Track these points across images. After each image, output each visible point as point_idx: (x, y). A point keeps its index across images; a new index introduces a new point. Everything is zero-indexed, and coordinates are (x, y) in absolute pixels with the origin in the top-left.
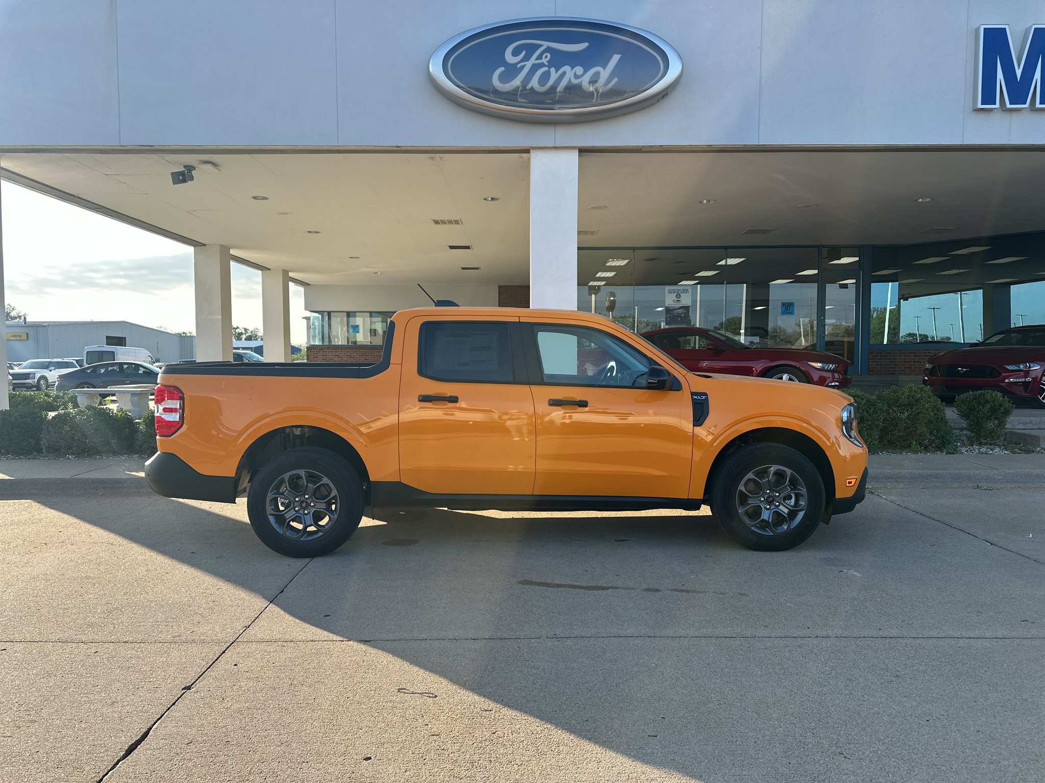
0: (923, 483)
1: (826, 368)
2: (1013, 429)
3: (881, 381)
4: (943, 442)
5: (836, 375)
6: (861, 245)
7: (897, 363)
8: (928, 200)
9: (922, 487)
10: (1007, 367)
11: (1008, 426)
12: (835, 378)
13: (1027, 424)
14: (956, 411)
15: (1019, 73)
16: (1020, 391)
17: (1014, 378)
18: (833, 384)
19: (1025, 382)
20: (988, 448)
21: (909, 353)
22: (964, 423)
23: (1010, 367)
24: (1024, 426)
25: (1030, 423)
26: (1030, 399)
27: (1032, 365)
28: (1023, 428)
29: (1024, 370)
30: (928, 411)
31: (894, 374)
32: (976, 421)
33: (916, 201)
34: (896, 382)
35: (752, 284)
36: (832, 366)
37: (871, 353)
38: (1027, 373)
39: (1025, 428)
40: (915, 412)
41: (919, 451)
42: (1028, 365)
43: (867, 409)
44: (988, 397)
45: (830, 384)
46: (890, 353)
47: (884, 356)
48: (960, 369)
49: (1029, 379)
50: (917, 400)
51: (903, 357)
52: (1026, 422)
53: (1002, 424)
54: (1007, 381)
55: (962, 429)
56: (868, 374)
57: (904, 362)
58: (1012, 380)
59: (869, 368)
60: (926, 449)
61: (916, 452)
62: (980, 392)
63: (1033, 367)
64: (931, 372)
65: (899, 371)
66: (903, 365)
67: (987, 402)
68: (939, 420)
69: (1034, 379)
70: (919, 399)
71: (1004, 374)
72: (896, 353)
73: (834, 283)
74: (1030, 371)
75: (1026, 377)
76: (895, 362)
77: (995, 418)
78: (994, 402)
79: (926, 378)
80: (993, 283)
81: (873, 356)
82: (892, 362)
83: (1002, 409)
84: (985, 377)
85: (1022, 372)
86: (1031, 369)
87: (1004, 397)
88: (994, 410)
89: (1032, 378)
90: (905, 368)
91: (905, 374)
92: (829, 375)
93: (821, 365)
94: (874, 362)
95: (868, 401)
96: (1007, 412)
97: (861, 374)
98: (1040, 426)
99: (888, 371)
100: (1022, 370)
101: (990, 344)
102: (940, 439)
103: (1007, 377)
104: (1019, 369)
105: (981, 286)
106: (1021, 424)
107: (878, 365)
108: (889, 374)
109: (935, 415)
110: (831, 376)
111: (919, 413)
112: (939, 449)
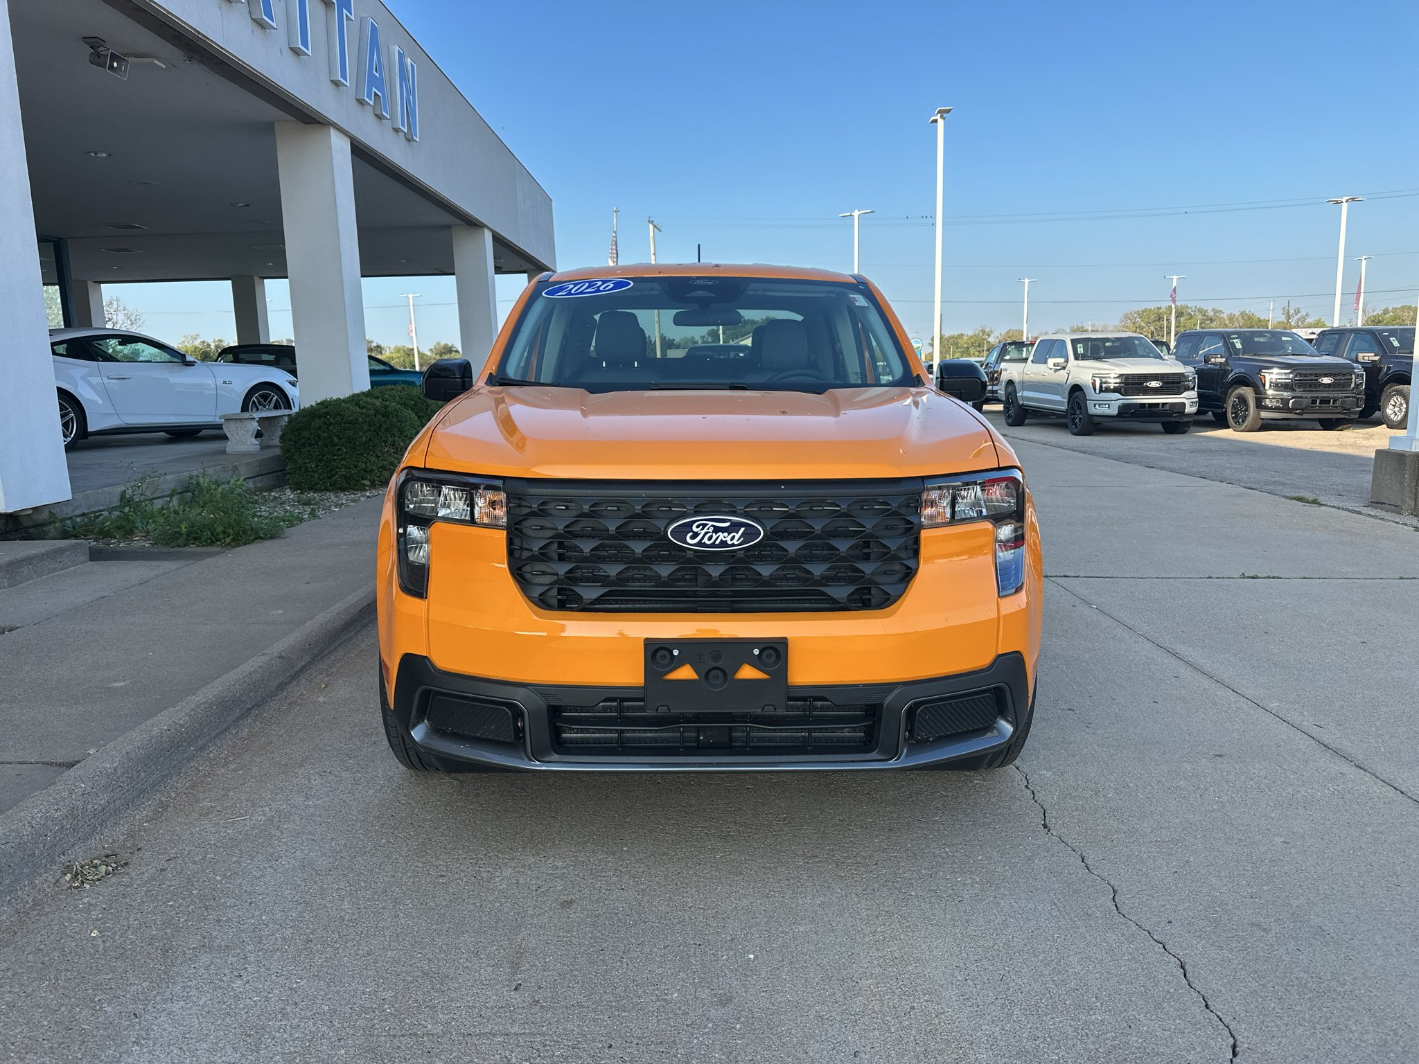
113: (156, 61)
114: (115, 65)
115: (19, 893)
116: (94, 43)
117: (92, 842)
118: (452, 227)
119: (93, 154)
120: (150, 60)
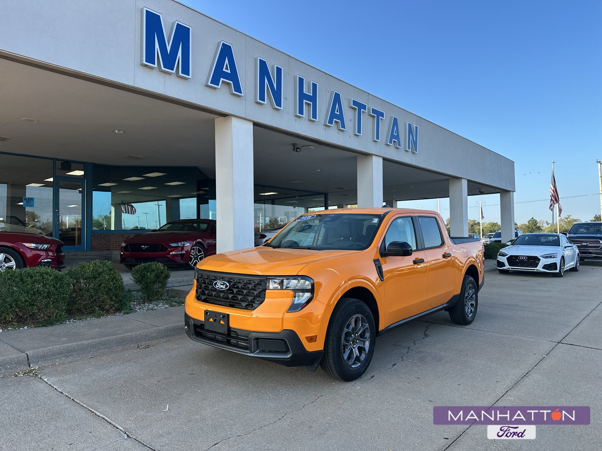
0: (92, 353)
1: (39, 248)
2: (173, 287)
3: (101, 255)
4: (121, 304)
5: (51, 254)
6: (85, 162)
7: (111, 243)
8: (121, 133)
9: (90, 357)
10: (171, 244)
11: (169, 285)
12: (49, 256)
13: (181, 282)
14: (133, 279)
15: (169, 48)
16: (179, 260)
17: (175, 252)
18: (46, 261)
19: (181, 254)
20: (155, 304)
21: (119, 236)
22: (138, 287)
23: (173, 245)
24: (180, 284)
25: (182, 282)
26: (184, 265)
27: (185, 243)
28: (179, 285)
29: (181, 246)
30: (108, 281)
31: (109, 250)
32: (146, 285)
33: (114, 131)
34: (111, 255)
35: (11, 185)
36: (46, 246)
37: (93, 236)
38: (183, 248)
39: (180, 285)
40: (98, 283)
41: (102, 315)
42: (183, 243)
43: (54, 285)
44: (154, 267)
45: (43, 261)
46: (106, 236)
47: (102, 238)
48: (143, 246)
49: (184, 252)
50: (100, 274)
51: (115, 239)
52: (180, 281)
53: (163, 284)
54: (171, 253)
55: (138, 291)
56: (92, 250)
57: (116, 242)
58: (174, 253)
59: (92, 246)
60: (108, 312)
61: (99, 316)
62: (149, 263)
63: (186, 245)
64: (125, 249)
65: (112, 248)
66: (115, 244)
67: (153, 271)
68: (117, 288)
69: (187, 252)
70: (101, 273)
71: (169, 249)
72: (111, 236)
73: (76, 189)
74: (184, 247)
75: (182, 251)
76: (110, 242)
77: (159, 282)
78: (157, 271)
79: (122, 253)
80: (171, 197)
81: (95, 238)
82: (107, 242)
83: (163, 275)
84: (158, 252)
85: (180, 248)
86: (185, 245)
87: (164, 267)
88: (157, 276)
89: (185, 251)
90: (116, 246)
91: (116, 250)
92: (43, 253)
93: (34, 245)
94: (96, 242)
95: (56, 277)
96: (167, 277)
97: (86, 250)
98: (189, 283)
99: (105, 248)
100: (180, 247)
101: (163, 230)
102: (118, 303)
103: (171, 251)
104: (178, 246)
105: (165, 198)
106: (177, 283)
107: (98, 244)
108: (106, 250)
109: (114, 284)
110: (45, 254)
111: (101, 283)
112: (118, 310)
113: (311, 147)
114: (298, 150)
115: (126, 346)
116: (294, 145)
117: (147, 342)
118: (449, 179)
119: (316, 170)
120: (309, 147)
